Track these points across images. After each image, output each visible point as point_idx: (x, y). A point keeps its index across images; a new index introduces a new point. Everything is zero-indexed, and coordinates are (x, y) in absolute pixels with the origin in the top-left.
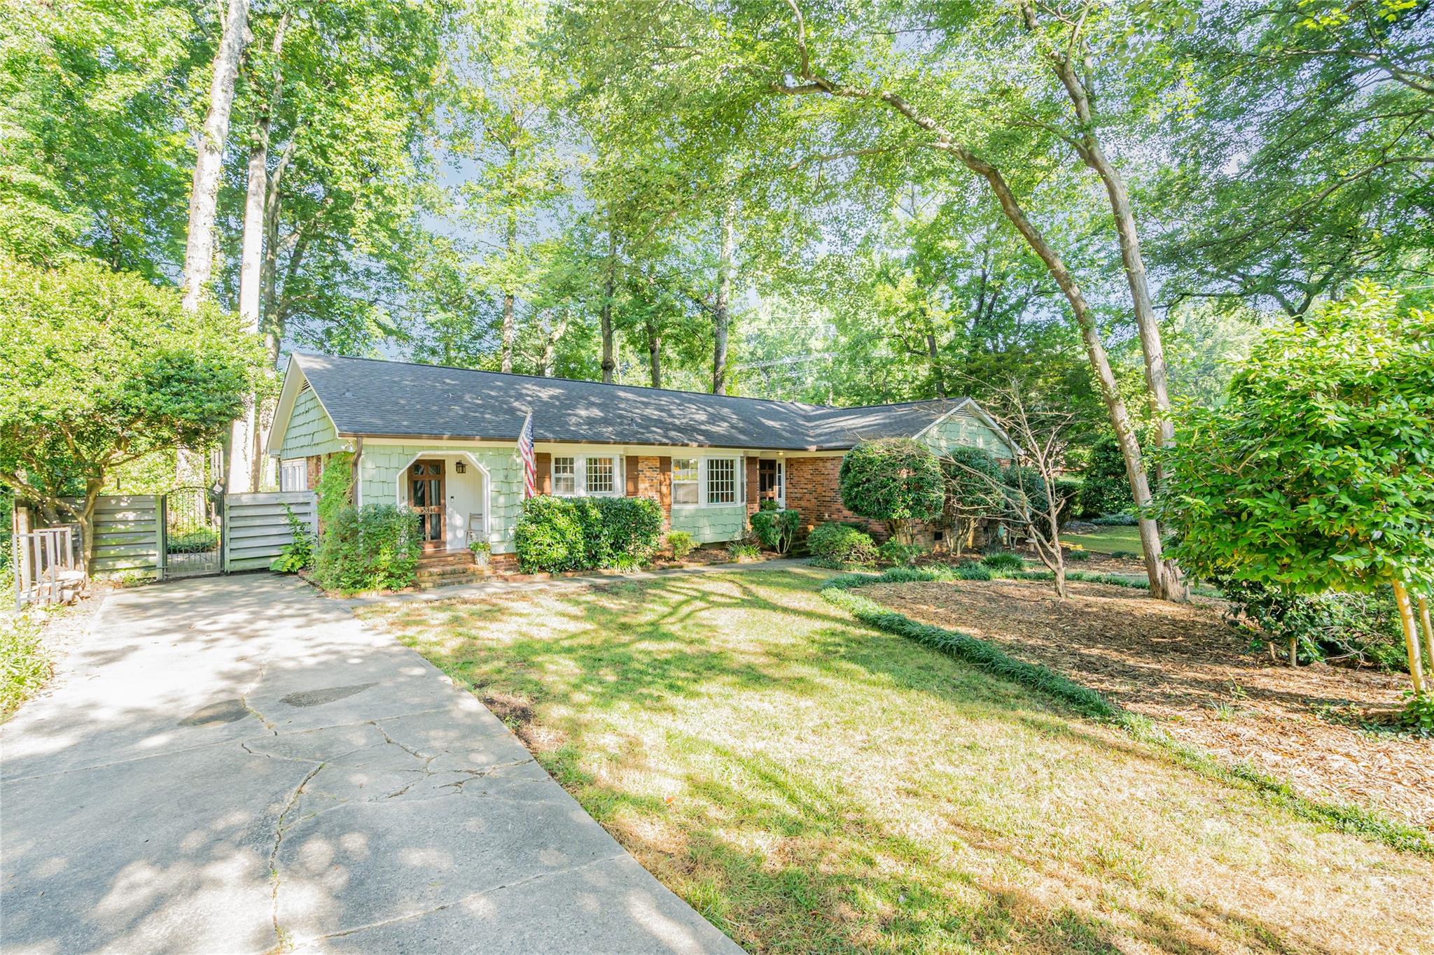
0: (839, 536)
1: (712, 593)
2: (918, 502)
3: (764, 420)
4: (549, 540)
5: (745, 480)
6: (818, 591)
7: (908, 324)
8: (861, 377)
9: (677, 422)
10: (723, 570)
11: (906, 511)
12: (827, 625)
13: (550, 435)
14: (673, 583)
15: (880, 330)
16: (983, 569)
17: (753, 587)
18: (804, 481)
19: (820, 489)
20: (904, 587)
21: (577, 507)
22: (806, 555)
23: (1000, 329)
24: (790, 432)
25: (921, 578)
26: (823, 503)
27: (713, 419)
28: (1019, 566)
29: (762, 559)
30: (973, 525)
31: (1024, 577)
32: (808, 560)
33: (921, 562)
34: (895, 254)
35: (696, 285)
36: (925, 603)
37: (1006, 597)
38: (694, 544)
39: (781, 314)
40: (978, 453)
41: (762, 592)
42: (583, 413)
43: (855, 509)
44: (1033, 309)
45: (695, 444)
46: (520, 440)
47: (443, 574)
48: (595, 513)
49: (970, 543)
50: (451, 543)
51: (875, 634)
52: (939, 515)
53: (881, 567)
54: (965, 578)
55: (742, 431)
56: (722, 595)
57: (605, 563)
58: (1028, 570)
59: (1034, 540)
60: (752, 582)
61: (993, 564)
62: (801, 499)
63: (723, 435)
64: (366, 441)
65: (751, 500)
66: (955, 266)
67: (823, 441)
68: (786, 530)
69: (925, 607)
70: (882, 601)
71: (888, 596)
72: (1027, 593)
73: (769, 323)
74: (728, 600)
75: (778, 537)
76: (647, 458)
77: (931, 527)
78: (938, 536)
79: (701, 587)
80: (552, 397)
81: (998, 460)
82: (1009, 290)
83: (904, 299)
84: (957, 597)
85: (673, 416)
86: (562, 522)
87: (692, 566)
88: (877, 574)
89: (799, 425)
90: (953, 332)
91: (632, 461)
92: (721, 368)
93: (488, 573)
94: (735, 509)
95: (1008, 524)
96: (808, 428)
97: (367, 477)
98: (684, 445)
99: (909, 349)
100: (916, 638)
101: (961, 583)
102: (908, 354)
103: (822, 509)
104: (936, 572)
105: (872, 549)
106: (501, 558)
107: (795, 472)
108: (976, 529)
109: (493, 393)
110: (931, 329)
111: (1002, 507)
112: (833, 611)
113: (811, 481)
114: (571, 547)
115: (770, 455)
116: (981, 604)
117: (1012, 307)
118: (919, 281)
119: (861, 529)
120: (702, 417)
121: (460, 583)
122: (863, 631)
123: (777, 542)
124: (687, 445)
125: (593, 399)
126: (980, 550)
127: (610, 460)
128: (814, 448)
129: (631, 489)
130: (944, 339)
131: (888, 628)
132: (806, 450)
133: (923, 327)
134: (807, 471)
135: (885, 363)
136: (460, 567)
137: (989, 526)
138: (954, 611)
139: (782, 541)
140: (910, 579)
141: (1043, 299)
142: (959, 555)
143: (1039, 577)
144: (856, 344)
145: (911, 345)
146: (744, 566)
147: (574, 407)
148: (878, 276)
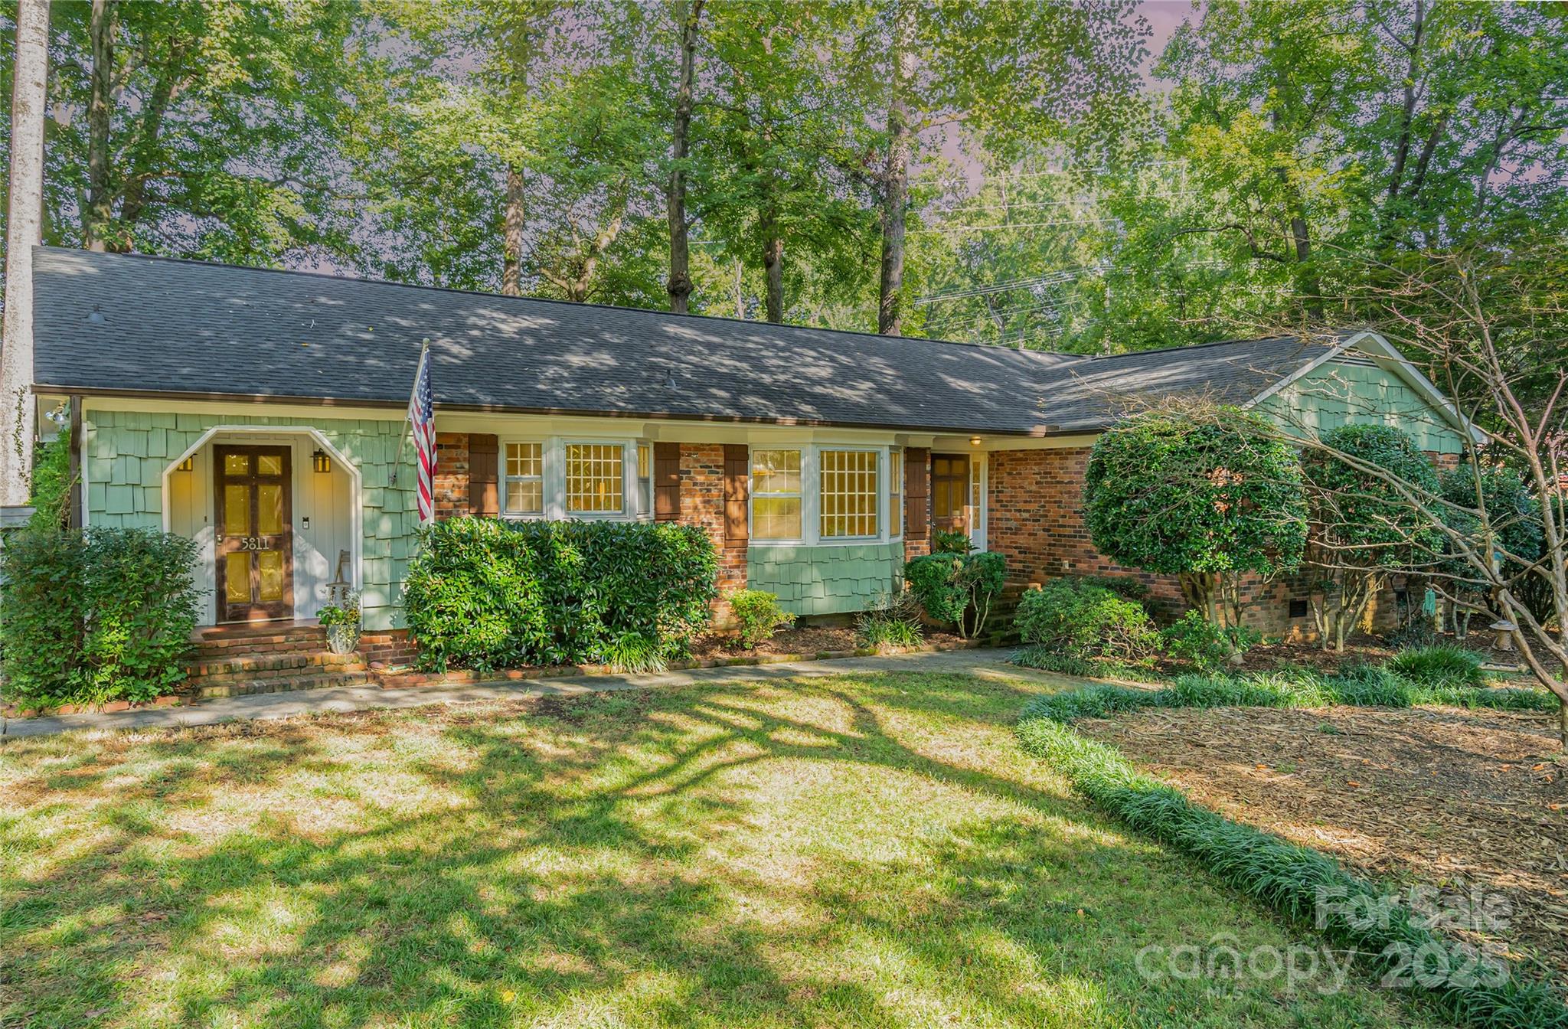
0: (1078, 607)
1: (786, 723)
2: (1248, 536)
3: (949, 379)
4: (469, 606)
5: (902, 493)
6: (1013, 722)
7: (1254, 204)
8: (1158, 304)
9: (767, 379)
10: (835, 671)
11: (1221, 556)
12: (1006, 809)
13: (486, 399)
14: (714, 698)
15: (1199, 216)
16: (1391, 681)
17: (879, 710)
18: (1022, 495)
19: (1053, 512)
20: (1207, 718)
21: (531, 541)
22: (1013, 641)
23: (1442, 206)
24: (998, 401)
25: (1247, 699)
26: (1058, 538)
27: (844, 376)
28: (1475, 677)
29: (927, 649)
30: (1373, 587)
31: (1485, 702)
32: (1016, 654)
33: (1258, 661)
34: (1232, 72)
35: (847, 137)
36: (1249, 759)
37: (1442, 749)
38: (785, 616)
39: (1026, 204)
40: (1385, 438)
41: (895, 722)
42: (576, 360)
43: (1112, 549)
44: (1514, 167)
45: (790, 420)
46: (412, 405)
47: (256, 671)
48: (570, 555)
49: (1368, 623)
50: (302, 610)
51: (1110, 839)
52: (1294, 565)
53: (1170, 671)
54: (1349, 701)
55: (896, 397)
56: (804, 727)
57: (595, 651)
58: (1495, 686)
59: (1511, 625)
60: (882, 698)
61: (1412, 671)
62: (1017, 531)
63: (857, 405)
64: (89, 403)
65: (914, 532)
66: (1352, 88)
67: (1061, 418)
68: (977, 592)
69: (1248, 769)
70: (1145, 753)
71: (1167, 740)
72: (1491, 740)
73: (1005, 222)
74: (811, 740)
75: (961, 606)
76: (699, 448)
77: (1282, 591)
78: (1298, 609)
79: (766, 708)
80: (522, 332)
81: (1431, 454)
82: (1460, 129)
83: (1245, 151)
84: (1325, 745)
85: (764, 370)
86: (498, 571)
87: (780, 662)
88: (1153, 687)
89: (1019, 388)
90: (1343, 212)
91: (667, 455)
92: (893, 291)
93: (353, 668)
94: (877, 549)
95: (1450, 586)
96: (1036, 394)
97: (99, 476)
98: (766, 420)
99: (1256, 253)
100: (1203, 858)
101: (1339, 711)
102: (1254, 262)
103: (1060, 551)
104: (1283, 688)
105: (1147, 635)
106: (384, 640)
107: (1006, 479)
108: (1380, 595)
109: (404, 323)
110: (1299, 207)
111: (1437, 550)
112: (1031, 772)
113: (1036, 496)
114: (518, 622)
115: (955, 445)
116: (1383, 762)
117: (1468, 162)
118: (1277, 118)
119: (1125, 591)
120: (824, 371)
121: (286, 688)
122: (1084, 831)
123: (959, 616)
124: (774, 421)
125: (607, 336)
126: (1388, 640)
127: (619, 450)
128: (1041, 430)
129: (665, 507)
130: (1324, 229)
131: (1140, 827)
132: (1024, 434)
133: (1281, 207)
134: (1030, 477)
135: (1208, 282)
136: (294, 656)
137: (1407, 591)
138: (1314, 782)
139: (969, 614)
140: (1223, 701)
141: (1532, 147)
142: (1341, 649)
143: (1521, 703)
144: (1155, 242)
145: (1261, 245)
146: (885, 664)
147: (565, 349)
148: (1196, 111)
